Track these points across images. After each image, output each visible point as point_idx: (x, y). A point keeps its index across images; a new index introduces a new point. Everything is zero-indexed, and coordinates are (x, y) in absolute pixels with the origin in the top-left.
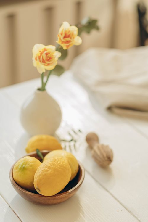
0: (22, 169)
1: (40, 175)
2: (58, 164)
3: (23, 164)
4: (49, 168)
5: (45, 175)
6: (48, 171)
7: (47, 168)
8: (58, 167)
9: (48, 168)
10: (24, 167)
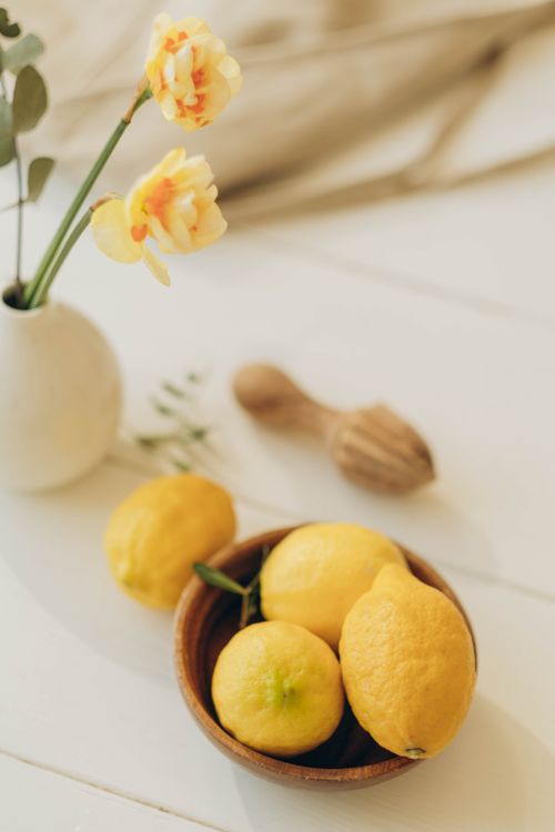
0: (287, 699)
1: (407, 698)
2: (435, 619)
3: (280, 679)
4: (418, 654)
5: (427, 688)
6: (425, 668)
7: (414, 661)
8: (444, 629)
9: (418, 657)
10: (292, 691)
